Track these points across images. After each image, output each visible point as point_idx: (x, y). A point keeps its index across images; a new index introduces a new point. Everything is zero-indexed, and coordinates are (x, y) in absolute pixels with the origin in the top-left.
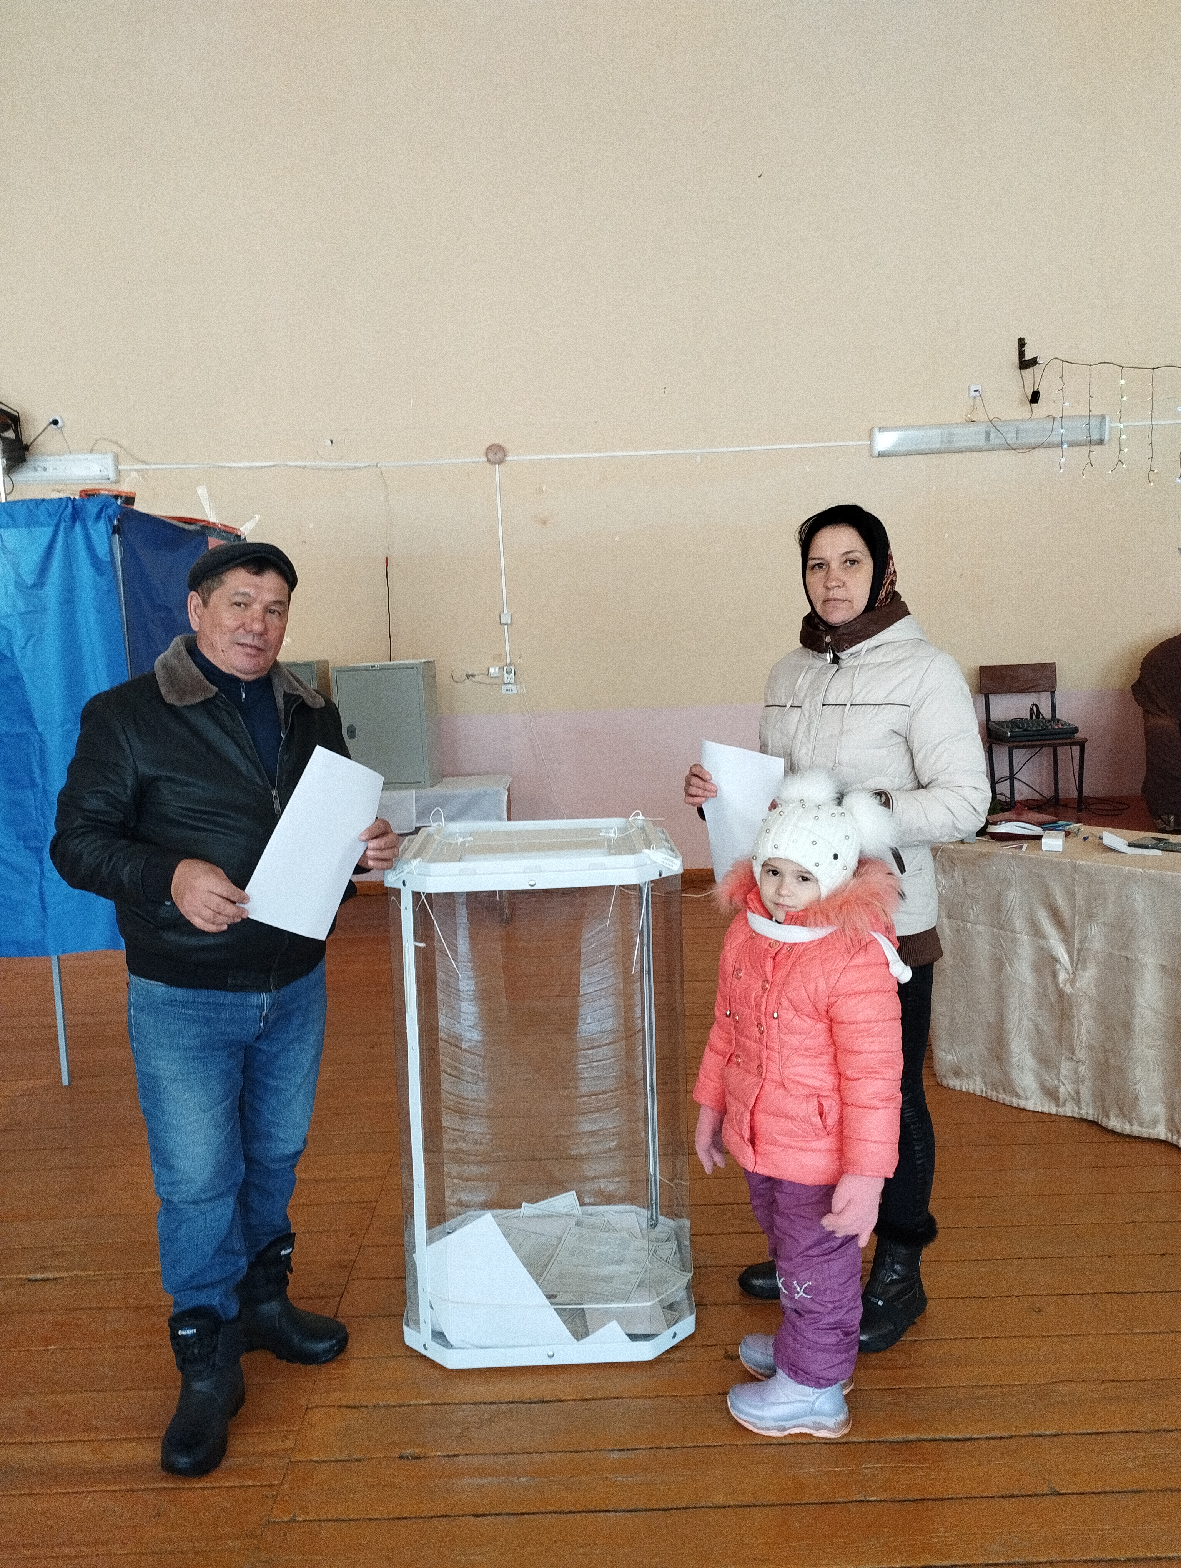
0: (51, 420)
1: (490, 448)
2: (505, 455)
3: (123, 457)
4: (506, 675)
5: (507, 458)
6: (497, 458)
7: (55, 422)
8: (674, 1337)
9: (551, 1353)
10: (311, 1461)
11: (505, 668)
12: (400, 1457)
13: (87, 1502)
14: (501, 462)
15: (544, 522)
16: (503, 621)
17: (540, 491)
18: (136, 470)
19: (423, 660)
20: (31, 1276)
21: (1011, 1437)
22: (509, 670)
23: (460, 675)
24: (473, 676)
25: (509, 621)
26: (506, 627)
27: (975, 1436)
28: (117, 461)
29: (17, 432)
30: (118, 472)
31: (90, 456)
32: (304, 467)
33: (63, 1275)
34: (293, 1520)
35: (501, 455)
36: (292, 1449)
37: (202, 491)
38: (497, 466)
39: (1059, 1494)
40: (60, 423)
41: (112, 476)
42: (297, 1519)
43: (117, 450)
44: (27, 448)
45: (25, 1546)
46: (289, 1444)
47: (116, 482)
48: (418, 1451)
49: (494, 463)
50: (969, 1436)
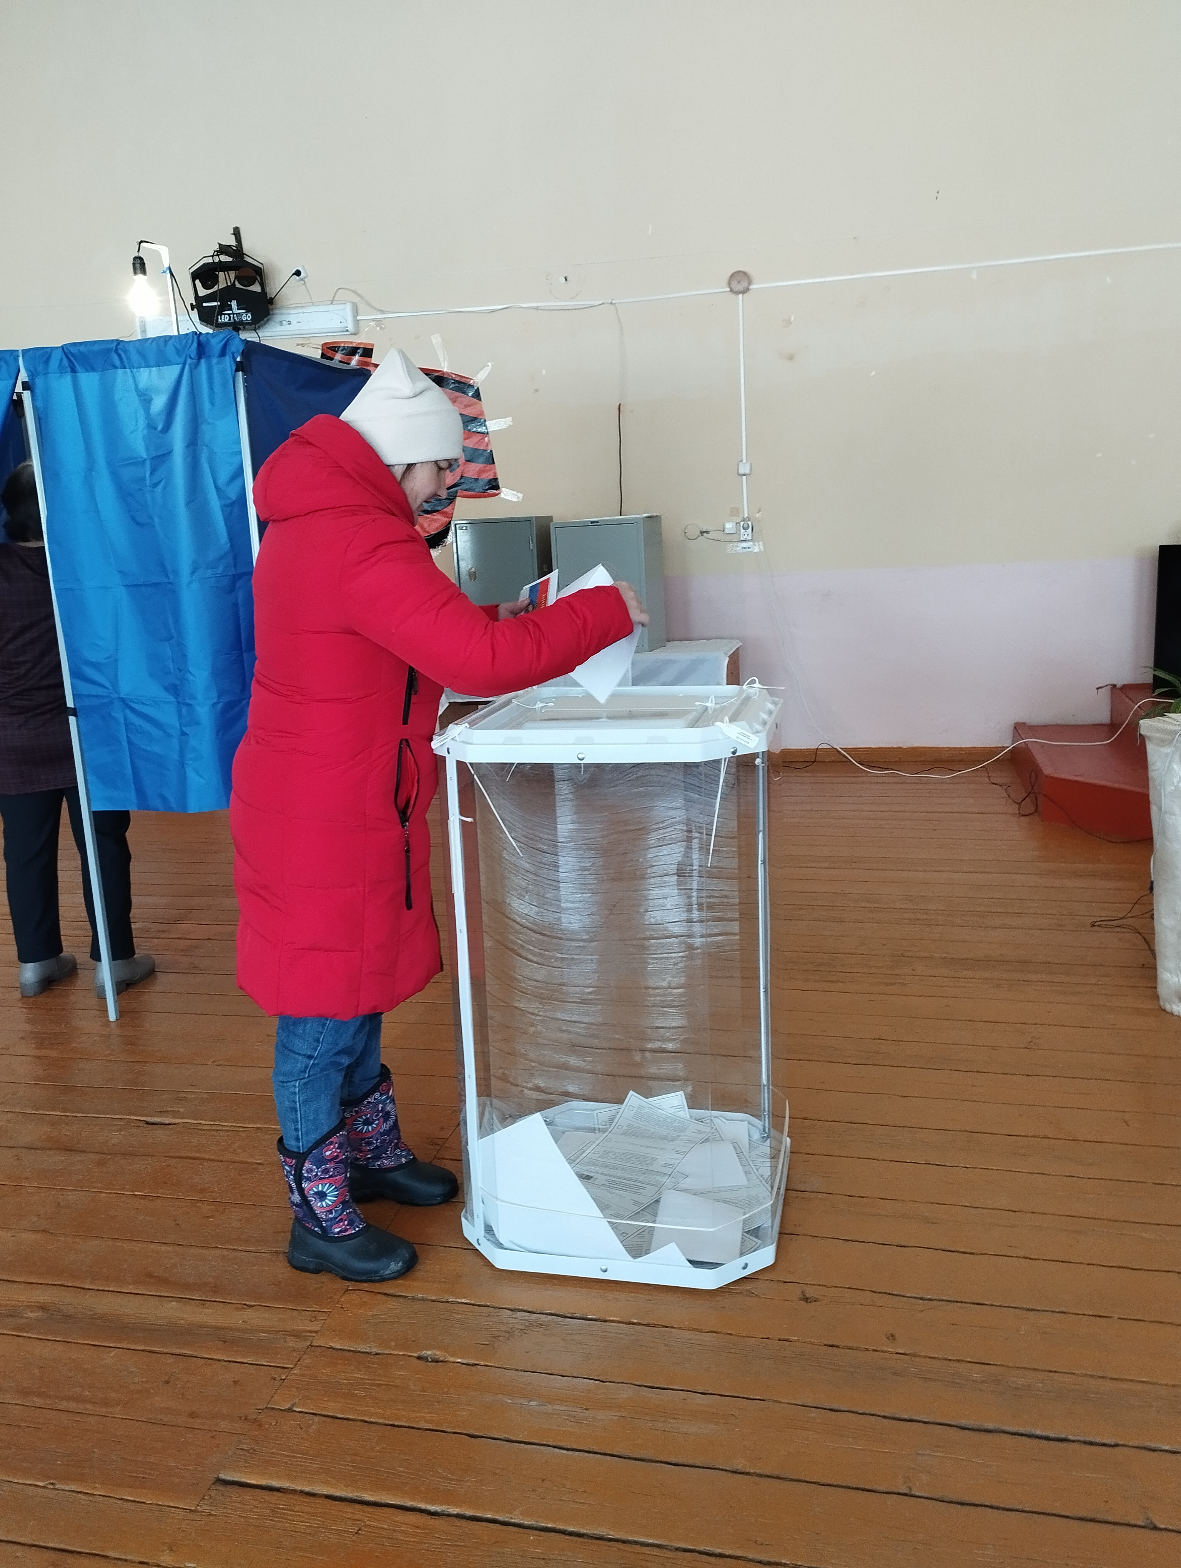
0: (294, 271)
1: (733, 276)
2: (750, 283)
3: (362, 307)
4: (742, 531)
5: (751, 287)
6: (740, 287)
7: (298, 273)
8: (744, 1268)
9: (604, 1268)
10: (331, 1348)
11: (742, 523)
12: (419, 1358)
13: (109, 1358)
14: (745, 291)
15: (791, 358)
16: (741, 471)
17: (788, 322)
18: (373, 320)
19: (645, 515)
20: (148, 1119)
21: (1116, 1445)
22: (746, 526)
23: (694, 532)
24: (707, 532)
25: (748, 471)
26: (744, 477)
27: (1071, 1437)
28: (356, 312)
29: (262, 285)
30: (357, 323)
31: (331, 307)
32: (537, 309)
33: (177, 1121)
34: (290, 1410)
35: (745, 284)
36: (316, 1332)
37: (436, 339)
38: (740, 296)
39: (1155, 1528)
40: (303, 275)
41: (351, 328)
42: (294, 1409)
43: (356, 299)
44: (271, 301)
45: (39, 1394)
46: (316, 1326)
47: (355, 334)
48: (438, 1354)
49: (738, 293)
50: (1063, 1436)
